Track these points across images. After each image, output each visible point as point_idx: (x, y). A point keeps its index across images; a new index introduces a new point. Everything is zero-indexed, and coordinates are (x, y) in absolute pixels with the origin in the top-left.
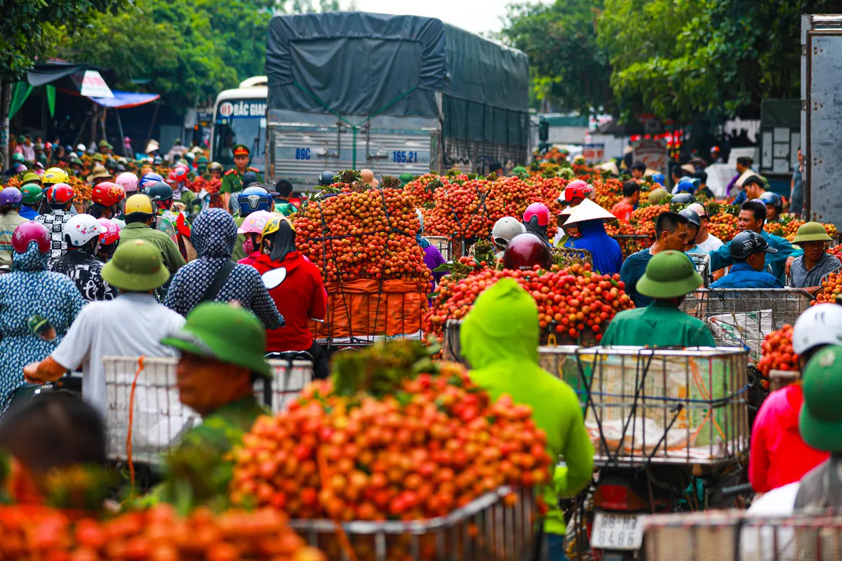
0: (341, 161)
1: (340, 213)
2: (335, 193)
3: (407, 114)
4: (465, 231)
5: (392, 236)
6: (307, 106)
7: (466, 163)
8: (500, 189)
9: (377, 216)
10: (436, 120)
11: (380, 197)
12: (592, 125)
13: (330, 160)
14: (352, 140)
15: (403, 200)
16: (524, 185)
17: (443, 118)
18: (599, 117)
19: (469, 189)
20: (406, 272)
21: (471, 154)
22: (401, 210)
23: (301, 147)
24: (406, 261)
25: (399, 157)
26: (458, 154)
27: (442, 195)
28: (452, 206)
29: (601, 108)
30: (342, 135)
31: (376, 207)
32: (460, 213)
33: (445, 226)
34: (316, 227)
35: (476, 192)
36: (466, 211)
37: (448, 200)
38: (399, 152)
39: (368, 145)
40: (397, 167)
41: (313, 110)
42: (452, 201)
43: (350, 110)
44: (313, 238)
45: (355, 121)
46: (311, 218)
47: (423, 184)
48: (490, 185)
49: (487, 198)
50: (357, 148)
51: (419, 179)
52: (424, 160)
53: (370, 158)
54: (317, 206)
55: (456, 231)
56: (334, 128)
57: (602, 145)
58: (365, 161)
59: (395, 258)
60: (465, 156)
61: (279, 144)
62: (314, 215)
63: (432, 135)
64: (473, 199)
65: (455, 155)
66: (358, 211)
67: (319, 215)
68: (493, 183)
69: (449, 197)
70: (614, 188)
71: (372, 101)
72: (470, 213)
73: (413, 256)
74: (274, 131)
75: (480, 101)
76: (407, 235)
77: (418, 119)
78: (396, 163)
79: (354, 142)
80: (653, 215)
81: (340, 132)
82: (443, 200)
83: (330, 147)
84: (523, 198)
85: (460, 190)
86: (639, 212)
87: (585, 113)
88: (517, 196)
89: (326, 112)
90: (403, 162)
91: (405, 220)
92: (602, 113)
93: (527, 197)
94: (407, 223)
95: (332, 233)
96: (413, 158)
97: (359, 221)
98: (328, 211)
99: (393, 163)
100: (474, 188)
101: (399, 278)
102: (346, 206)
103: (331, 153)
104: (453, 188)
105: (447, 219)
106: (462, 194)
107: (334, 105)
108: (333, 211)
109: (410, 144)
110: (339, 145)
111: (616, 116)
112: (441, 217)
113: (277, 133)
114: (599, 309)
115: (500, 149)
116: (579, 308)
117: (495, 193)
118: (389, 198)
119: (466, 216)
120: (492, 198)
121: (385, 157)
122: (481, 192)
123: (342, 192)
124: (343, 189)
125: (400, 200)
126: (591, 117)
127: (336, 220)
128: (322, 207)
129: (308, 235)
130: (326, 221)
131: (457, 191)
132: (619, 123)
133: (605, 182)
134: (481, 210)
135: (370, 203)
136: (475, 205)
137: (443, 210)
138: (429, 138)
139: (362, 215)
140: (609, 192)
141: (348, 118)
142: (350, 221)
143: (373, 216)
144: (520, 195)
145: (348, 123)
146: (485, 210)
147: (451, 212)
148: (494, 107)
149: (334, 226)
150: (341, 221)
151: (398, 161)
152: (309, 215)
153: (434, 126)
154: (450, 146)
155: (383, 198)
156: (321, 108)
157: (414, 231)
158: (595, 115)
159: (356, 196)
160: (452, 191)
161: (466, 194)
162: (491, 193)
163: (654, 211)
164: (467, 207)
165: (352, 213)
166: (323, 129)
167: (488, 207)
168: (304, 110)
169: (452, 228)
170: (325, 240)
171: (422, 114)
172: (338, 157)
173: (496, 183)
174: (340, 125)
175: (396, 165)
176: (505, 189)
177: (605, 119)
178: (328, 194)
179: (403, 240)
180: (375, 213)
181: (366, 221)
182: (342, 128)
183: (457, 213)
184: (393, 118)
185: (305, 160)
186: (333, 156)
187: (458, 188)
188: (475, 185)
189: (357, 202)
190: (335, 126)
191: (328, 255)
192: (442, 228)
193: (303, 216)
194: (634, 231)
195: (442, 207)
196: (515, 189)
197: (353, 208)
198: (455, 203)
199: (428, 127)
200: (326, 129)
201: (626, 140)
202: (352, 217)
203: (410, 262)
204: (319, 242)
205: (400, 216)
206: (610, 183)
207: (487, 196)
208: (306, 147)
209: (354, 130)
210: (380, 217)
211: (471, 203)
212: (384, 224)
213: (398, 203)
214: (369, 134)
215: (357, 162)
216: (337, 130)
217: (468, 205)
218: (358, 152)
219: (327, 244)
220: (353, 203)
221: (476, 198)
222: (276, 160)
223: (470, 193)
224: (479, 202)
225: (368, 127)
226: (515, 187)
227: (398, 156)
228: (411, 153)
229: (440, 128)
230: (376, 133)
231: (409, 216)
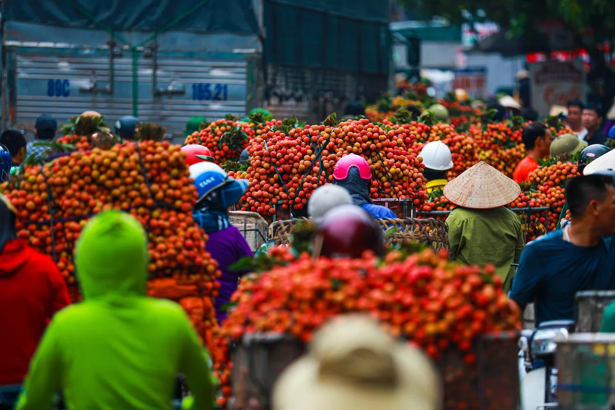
0: (115, 99)
1: (75, 182)
2: (66, 151)
3: (212, 29)
4: (293, 198)
5: (156, 213)
6: (63, 17)
7: (299, 100)
8: (343, 138)
9: (132, 184)
10: (254, 38)
11: (135, 156)
12: (468, 39)
13: (100, 97)
14: (130, 67)
15: (172, 158)
16: (377, 132)
17: (264, 35)
18: (479, 27)
19: (299, 139)
20: (180, 267)
21: (307, 86)
22: (169, 173)
23: (55, 78)
24: (179, 250)
25: (202, 93)
26: (287, 87)
27: (259, 149)
28: (274, 164)
29: (481, 13)
30: (116, 60)
31: (130, 170)
32: (287, 174)
33: (266, 193)
34: (39, 204)
35: (308, 143)
36: (294, 171)
37: (269, 155)
38: (201, 85)
39: (154, 76)
40: (199, 107)
41: (72, 24)
42: (275, 156)
43: (128, 23)
44: (36, 222)
45: (135, 40)
46: (30, 191)
47: (215, 135)
48: (329, 133)
49: (325, 152)
50: (140, 79)
51: (209, 128)
52: (237, 97)
53: (158, 94)
54: (40, 172)
55: (281, 199)
56: (105, 50)
57: (483, 70)
58: (150, 98)
59: (161, 246)
60: (296, 89)
61: (22, 75)
62: (35, 187)
63: (249, 59)
64: (304, 153)
65: (283, 89)
66: (103, 177)
67: (43, 186)
68: (332, 129)
69: (270, 151)
70: (500, 137)
71: (159, 11)
72: (301, 173)
73: (189, 242)
74: (13, 55)
75: (318, 9)
76: (179, 210)
77: (228, 36)
78: (197, 102)
79: (135, 70)
80: (563, 177)
81: (114, 56)
82: (261, 155)
83: (99, 78)
84: (377, 150)
85: (286, 141)
86: (540, 173)
87: (457, 21)
88: (368, 147)
89: (92, 26)
90: (207, 99)
91: (175, 188)
92: (482, 21)
93: (382, 148)
94: (178, 193)
95: (64, 212)
96: (221, 94)
97: (105, 192)
98: (58, 180)
99: (191, 101)
100: (306, 138)
101: (170, 276)
102: (84, 171)
103: (100, 86)
104: (275, 138)
105: (268, 182)
106: (289, 146)
107: (105, 15)
108: (65, 180)
109: (216, 73)
110: (112, 76)
111: (504, 23)
112: (259, 180)
113: (18, 58)
114: (468, 319)
115: (349, 78)
116: (440, 315)
117: (336, 143)
118: (149, 157)
119: (295, 178)
120: (332, 150)
121: (180, 93)
122: (315, 142)
123: (77, 150)
124: (79, 145)
125: (166, 159)
126: (465, 27)
127: (69, 192)
128: (48, 173)
129: (28, 217)
130: (54, 194)
131: (282, 142)
132: (509, 35)
133: (485, 129)
134: (316, 168)
135: (121, 165)
136: (307, 162)
137: (262, 170)
138: (244, 64)
139: (109, 183)
140: (490, 145)
141: (126, 35)
142: (91, 192)
143: (125, 184)
144: (372, 146)
145: (126, 43)
146: (322, 167)
147: (273, 173)
148: (339, 18)
149: (67, 202)
150: (77, 194)
151: (200, 99)
152: (27, 186)
153: (252, 48)
154: (275, 75)
155: (141, 157)
156: (85, 21)
157: (188, 205)
158: (471, 23)
159: (97, 154)
160: (274, 142)
161: (294, 145)
162: (331, 143)
163: (564, 171)
164: (296, 164)
165: (94, 181)
166: (87, 52)
167: (326, 164)
168: (59, 24)
169: (275, 194)
170: (55, 224)
171: (233, 29)
172: (111, 93)
173: (337, 129)
174: (112, 45)
175: (197, 105)
176: (350, 137)
177: (486, 29)
178: (54, 154)
179: (173, 219)
180: (129, 180)
181: (116, 192)
182: (116, 50)
183: (282, 174)
184: (192, 36)
185: (62, 98)
186: (104, 92)
187: (283, 138)
188: (306, 133)
189: (100, 165)
190: (106, 47)
191: (60, 246)
192: (261, 196)
193: (18, 189)
194: (527, 201)
195: (260, 166)
196: (365, 137)
197: (95, 173)
198: (278, 159)
199: (244, 48)
200: (93, 52)
201: (520, 62)
202: (94, 187)
203: (185, 252)
204: (45, 227)
205: (167, 182)
206: (493, 130)
207: (325, 148)
208: (62, 78)
209: (134, 53)
210: (136, 185)
211: (302, 158)
212: (144, 196)
213: (163, 164)
214: (156, 59)
215: (140, 100)
216: (109, 53)
217: (298, 161)
218: (140, 84)
219: (58, 230)
220: (94, 166)
221: (309, 151)
222: (19, 97)
223: (300, 144)
224: (313, 156)
225: (154, 49)
226: (365, 134)
227: (200, 91)
228: (218, 86)
229: (260, 49)
230: (167, 58)
231: (180, 183)
